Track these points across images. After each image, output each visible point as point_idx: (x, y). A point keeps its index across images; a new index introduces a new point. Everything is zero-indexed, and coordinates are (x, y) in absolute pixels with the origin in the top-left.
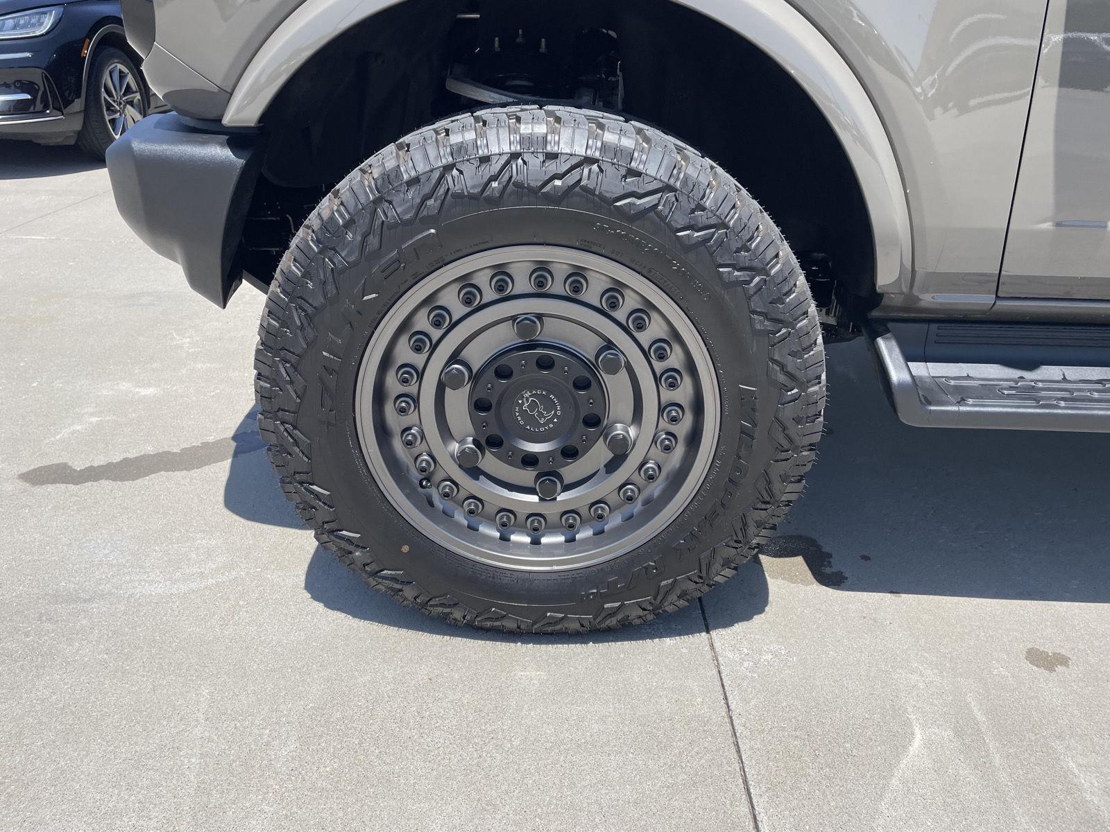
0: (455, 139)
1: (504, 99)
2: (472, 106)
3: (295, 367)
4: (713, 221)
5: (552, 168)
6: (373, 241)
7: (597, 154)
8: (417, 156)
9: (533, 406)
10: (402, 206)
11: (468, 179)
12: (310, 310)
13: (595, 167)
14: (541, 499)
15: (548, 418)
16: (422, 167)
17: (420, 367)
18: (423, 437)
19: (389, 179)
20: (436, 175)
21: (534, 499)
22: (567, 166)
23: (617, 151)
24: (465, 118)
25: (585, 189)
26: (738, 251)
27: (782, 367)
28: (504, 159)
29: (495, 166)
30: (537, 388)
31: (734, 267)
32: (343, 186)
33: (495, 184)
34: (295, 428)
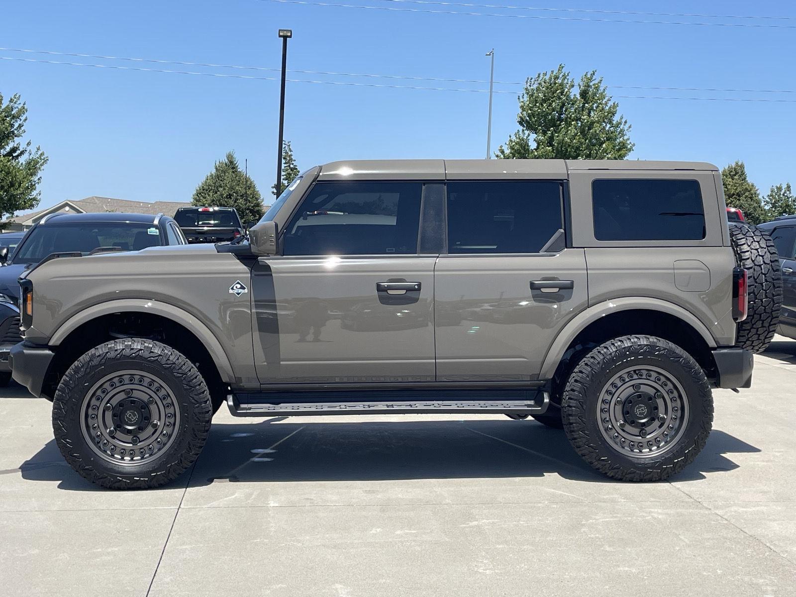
0: (109, 346)
1: (126, 337)
2: (114, 338)
3: (65, 404)
4: (172, 363)
5: (132, 351)
6: (88, 370)
7: (143, 348)
8: (100, 350)
9: (130, 415)
10: (95, 362)
11: (112, 355)
12: (71, 388)
13: (142, 351)
14: (133, 445)
15: (134, 419)
16: (101, 353)
17: (98, 406)
18: (99, 427)
19: (93, 356)
20: (105, 354)
21: (131, 445)
22: (136, 351)
23: (148, 347)
24: (113, 341)
25: (140, 356)
26: (178, 369)
27: (193, 398)
28: (121, 350)
29: (119, 351)
30: (131, 410)
31: (178, 373)
32: (81, 358)
33: (118, 356)
34: (63, 422)
